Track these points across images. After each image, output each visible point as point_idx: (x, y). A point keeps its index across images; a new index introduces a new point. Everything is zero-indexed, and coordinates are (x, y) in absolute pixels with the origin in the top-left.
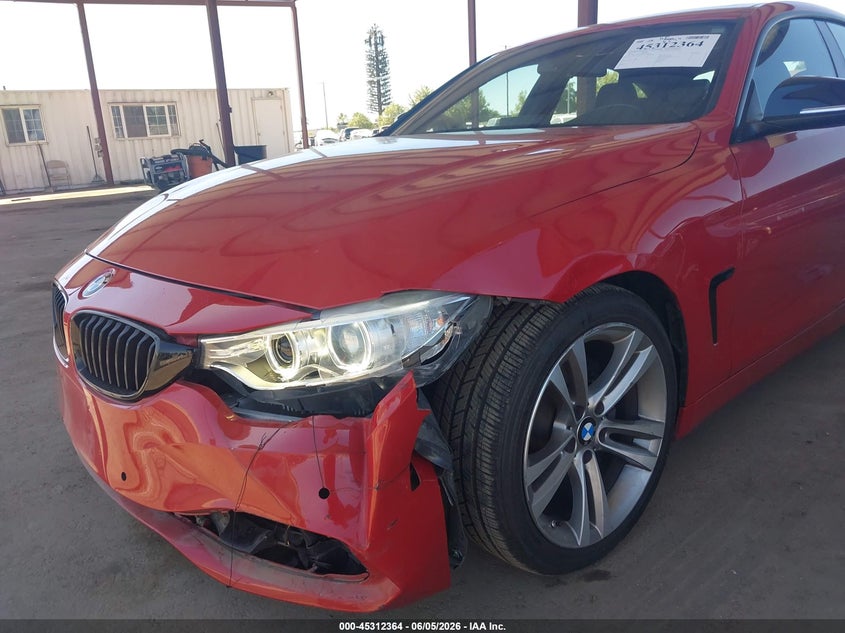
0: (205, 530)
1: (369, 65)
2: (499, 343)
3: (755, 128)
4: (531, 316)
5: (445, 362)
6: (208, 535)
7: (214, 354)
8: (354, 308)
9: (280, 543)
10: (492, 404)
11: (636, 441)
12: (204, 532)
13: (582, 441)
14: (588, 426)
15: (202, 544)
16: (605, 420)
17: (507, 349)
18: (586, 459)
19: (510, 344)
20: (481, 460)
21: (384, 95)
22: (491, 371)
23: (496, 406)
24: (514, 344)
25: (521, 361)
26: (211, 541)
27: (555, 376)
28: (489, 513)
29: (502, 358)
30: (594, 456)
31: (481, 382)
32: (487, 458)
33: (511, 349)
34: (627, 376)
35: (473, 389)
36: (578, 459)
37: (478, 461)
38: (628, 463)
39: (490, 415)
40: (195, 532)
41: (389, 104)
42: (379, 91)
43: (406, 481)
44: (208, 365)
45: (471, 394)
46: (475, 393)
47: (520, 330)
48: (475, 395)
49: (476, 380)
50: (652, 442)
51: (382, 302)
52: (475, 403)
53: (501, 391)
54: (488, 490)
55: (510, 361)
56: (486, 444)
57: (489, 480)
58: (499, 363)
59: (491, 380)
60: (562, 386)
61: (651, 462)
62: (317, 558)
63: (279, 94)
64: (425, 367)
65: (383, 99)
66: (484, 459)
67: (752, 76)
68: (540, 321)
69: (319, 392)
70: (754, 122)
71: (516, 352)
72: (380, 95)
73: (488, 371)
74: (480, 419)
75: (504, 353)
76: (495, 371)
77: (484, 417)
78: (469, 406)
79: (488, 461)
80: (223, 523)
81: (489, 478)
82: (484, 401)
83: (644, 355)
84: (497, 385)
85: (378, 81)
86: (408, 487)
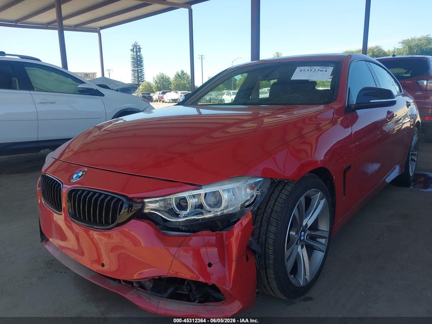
0: (139, 289)
1: (133, 62)
2: (272, 198)
3: (353, 107)
4: (284, 186)
5: (254, 206)
6: (141, 291)
7: (148, 206)
8: (217, 184)
9: (178, 292)
10: (273, 224)
11: (317, 239)
12: (139, 290)
13: (300, 240)
14: (303, 233)
15: (139, 295)
16: (308, 231)
17: (276, 200)
18: (302, 248)
19: (277, 198)
20: (268, 249)
21: (141, 77)
22: (270, 210)
23: (274, 225)
24: (279, 198)
25: (284, 205)
26: (144, 294)
27: (295, 211)
28: (271, 272)
29: (275, 204)
30: (304, 246)
31: (266, 215)
32: (271, 247)
33: (278, 200)
34: (317, 210)
35: (262, 218)
36: (300, 247)
37: (267, 249)
38: (315, 249)
39: (272, 229)
40: (135, 290)
41: (143, 81)
42: (138, 75)
43: (245, 257)
44: (146, 211)
45: (262, 221)
46: (263, 220)
47: (280, 192)
48: (264, 221)
49: (263, 214)
50: (324, 240)
51: (229, 181)
52: (264, 223)
53: (276, 218)
54: (271, 262)
55: (279, 205)
56: (271, 241)
57: (272, 257)
58: (274, 206)
59: (271, 214)
60: (297, 216)
61: (324, 248)
62: (198, 296)
63: (91, 76)
64: (247, 209)
65: (140, 79)
66: (270, 248)
67: (348, 86)
68: (289, 188)
69: (200, 221)
70: (352, 105)
71: (281, 201)
72: (138, 77)
73: (269, 210)
74: (267, 230)
75: (275, 202)
76: (272, 210)
77: (269, 229)
78: (261, 225)
79: (272, 249)
80: (149, 285)
81: (273, 256)
82: (269, 223)
83: (322, 202)
84: (274, 215)
85: (138, 70)
86: (245, 260)
